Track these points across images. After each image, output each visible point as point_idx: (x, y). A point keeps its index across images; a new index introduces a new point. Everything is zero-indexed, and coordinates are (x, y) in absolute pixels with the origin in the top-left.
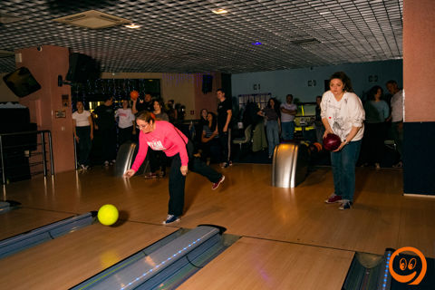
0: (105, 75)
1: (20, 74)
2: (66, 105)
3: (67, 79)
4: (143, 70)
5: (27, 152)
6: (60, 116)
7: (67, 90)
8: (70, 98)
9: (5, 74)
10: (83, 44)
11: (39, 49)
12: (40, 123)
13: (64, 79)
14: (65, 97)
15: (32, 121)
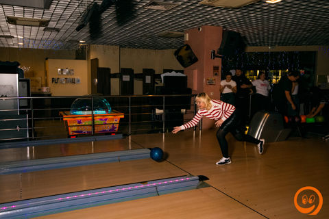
0: (250, 49)
1: (186, 49)
2: (216, 74)
3: (219, 53)
4: (297, 43)
5: (183, 111)
6: (210, 83)
7: (218, 62)
8: (220, 69)
9: (174, 50)
10: (234, 22)
11: (199, 29)
12: (195, 88)
13: (216, 53)
14: (216, 68)
15: (189, 86)
